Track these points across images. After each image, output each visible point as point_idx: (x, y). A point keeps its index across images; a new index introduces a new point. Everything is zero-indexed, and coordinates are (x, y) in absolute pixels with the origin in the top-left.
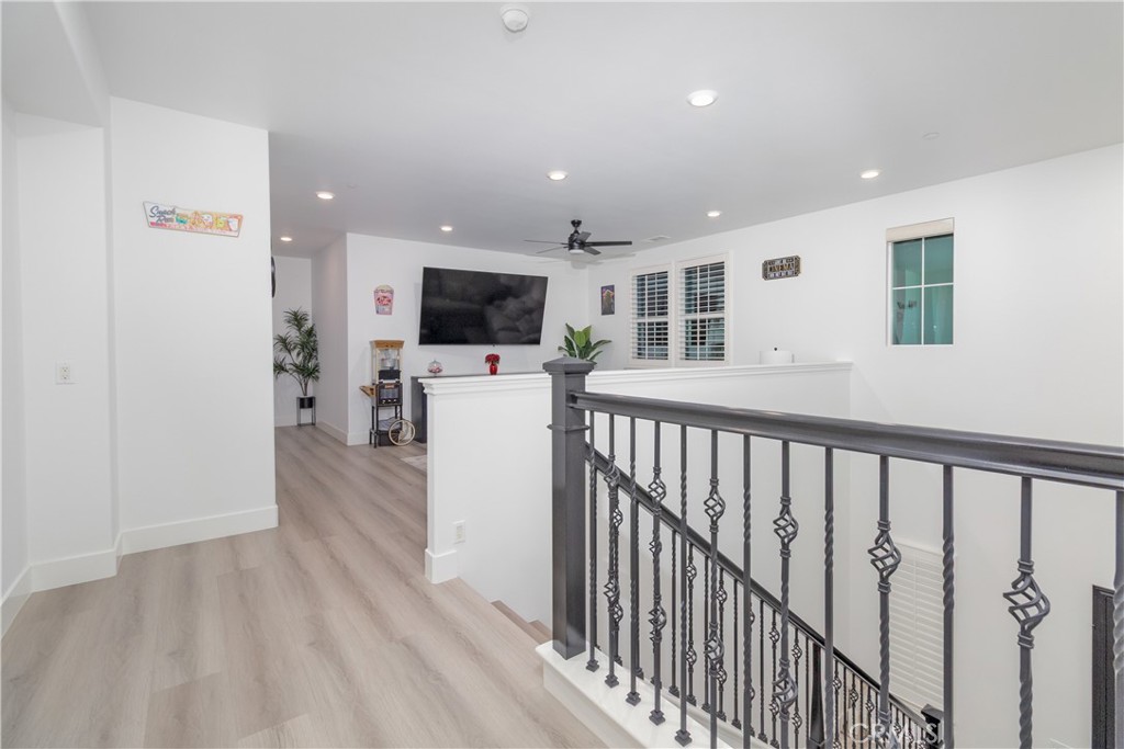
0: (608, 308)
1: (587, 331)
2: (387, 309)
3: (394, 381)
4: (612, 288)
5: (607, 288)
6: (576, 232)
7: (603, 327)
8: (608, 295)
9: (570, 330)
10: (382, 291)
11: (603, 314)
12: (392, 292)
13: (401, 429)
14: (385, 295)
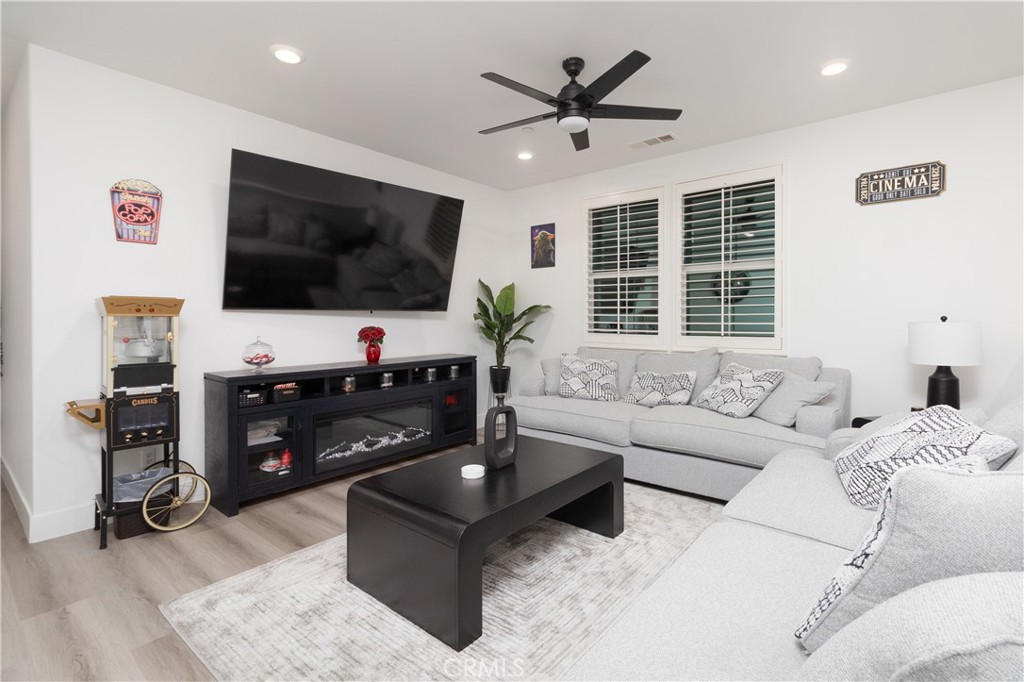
0: (543, 255)
1: (509, 292)
2: (144, 231)
3: (156, 389)
4: (551, 228)
5: (541, 227)
6: (573, 82)
7: (533, 287)
8: (544, 238)
9: (486, 289)
10: (132, 192)
11: (533, 267)
12: (157, 197)
13: (175, 492)
14: (142, 200)
